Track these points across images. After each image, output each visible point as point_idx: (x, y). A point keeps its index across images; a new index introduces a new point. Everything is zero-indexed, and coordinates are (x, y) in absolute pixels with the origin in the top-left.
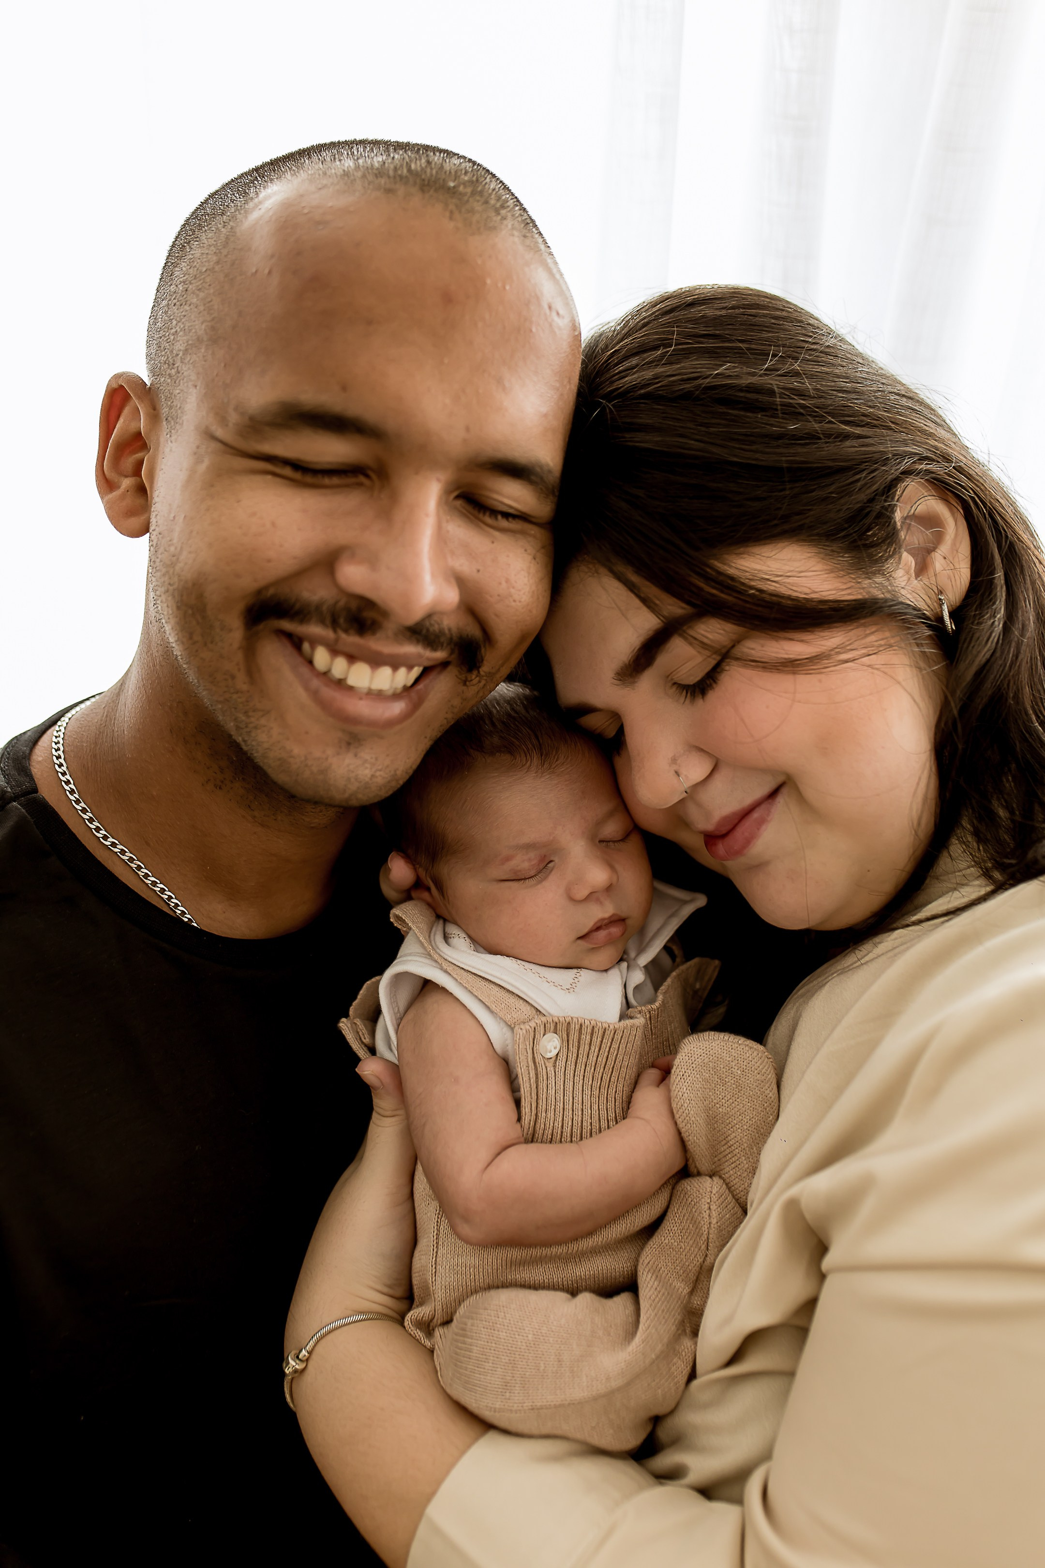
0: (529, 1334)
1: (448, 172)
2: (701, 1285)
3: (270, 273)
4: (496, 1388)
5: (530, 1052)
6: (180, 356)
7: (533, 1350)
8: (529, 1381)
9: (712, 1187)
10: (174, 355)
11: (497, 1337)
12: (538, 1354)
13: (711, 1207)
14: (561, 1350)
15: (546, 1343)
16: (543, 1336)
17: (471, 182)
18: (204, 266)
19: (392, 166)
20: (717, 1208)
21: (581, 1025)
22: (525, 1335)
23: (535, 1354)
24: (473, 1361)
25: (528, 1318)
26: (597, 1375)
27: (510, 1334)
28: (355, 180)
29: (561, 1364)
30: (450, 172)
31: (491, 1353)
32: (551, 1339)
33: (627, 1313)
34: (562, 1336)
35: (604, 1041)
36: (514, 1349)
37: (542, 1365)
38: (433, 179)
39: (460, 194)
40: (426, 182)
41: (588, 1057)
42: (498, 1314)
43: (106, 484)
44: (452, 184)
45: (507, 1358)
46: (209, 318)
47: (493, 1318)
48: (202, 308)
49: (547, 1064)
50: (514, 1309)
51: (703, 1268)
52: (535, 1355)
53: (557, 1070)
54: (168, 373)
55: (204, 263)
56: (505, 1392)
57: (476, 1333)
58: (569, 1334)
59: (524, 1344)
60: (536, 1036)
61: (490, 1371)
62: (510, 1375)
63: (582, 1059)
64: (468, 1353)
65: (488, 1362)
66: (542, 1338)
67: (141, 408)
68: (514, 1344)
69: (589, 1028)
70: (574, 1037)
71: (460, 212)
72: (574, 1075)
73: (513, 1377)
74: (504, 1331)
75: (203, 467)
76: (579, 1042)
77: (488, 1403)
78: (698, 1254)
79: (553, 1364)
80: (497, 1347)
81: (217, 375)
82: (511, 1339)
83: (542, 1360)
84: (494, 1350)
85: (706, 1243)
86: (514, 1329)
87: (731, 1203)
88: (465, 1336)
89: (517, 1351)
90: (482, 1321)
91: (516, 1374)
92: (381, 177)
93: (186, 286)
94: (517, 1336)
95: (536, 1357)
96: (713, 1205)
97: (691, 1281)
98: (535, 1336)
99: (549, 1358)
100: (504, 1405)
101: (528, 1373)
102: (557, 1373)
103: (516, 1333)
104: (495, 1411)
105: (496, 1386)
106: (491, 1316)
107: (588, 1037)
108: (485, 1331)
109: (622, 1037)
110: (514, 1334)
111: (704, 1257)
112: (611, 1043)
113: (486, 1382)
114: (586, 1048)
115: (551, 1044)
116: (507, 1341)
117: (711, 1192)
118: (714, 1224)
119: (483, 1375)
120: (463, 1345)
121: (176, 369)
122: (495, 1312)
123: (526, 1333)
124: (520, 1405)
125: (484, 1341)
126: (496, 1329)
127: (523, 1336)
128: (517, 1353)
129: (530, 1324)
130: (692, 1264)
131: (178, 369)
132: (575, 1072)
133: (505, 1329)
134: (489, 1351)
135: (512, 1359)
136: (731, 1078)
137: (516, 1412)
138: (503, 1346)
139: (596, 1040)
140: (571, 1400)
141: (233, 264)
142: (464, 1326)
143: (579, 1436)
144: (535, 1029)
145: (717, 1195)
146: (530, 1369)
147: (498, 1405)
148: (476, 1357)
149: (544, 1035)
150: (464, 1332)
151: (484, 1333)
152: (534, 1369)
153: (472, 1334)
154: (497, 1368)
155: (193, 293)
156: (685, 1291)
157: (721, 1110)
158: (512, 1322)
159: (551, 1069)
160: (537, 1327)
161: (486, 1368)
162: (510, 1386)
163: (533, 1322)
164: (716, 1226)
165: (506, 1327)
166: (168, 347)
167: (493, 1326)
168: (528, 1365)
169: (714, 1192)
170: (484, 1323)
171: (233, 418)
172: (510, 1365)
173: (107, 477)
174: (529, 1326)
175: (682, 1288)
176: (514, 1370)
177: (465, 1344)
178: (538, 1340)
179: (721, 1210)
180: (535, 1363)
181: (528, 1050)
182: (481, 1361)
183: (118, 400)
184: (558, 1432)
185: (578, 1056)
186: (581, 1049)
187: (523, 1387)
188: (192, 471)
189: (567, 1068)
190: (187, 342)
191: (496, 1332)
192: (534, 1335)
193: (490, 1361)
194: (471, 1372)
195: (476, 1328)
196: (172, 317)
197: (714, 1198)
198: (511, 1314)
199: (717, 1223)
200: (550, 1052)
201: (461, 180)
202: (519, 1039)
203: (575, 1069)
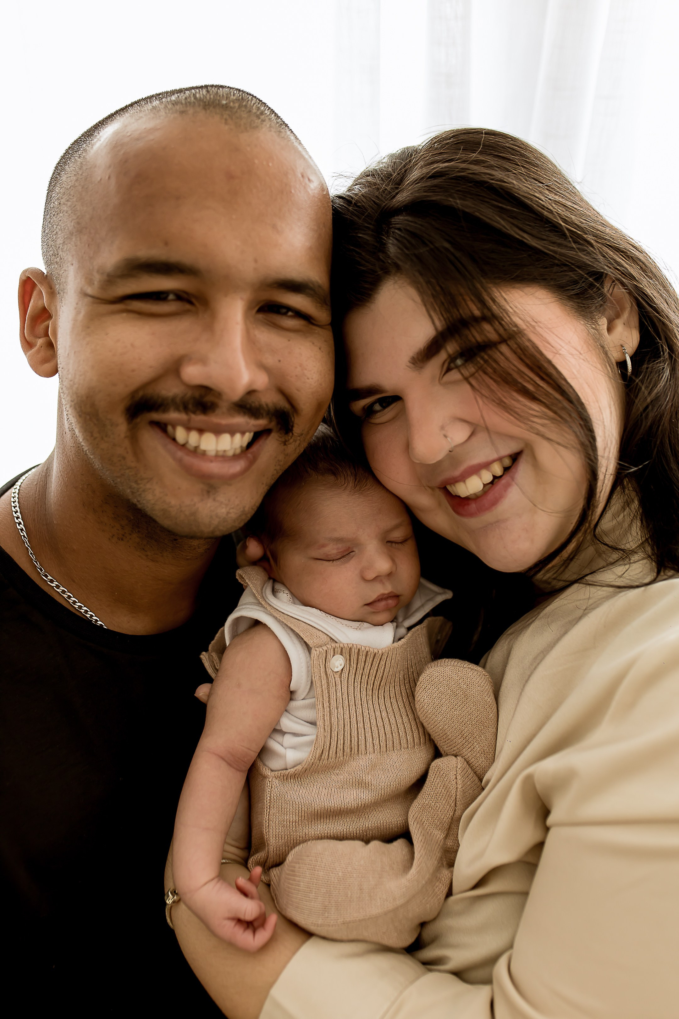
0: (339, 872)
1: (221, 96)
2: (452, 832)
3: (109, 178)
4: (318, 910)
5: (322, 667)
6: (60, 247)
7: (342, 883)
8: (340, 905)
9: (457, 764)
10: (57, 248)
11: (317, 876)
12: (346, 886)
13: (457, 777)
14: (362, 882)
15: (351, 877)
16: (349, 873)
17: (238, 100)
18: (69, 184)
19: (184, 98)
20: (462, 778)
21: (359, 650)
22: (336, 873)
23: (344, 885)
24: (301, 892)
25: (338, 861)
26: (387, 898)
27: (326, 873)
28: (160, 110)
29: (362, 892)
30: (223, 95)
31: (314, 887)
32: (355, 875)
33: (403, 853)
34: (362, 872)
35: (375, 660)
36: (329, 883)
37: (349, 893)
38: (212, 100)
39: (231, 107)
40: (207, 103)
41: (363, 669)
42: (317, 859)
43: (27, 344)
44: (224, 102)
45: (325, 889)
46: (75, 218)
47: (314, 862)
48: (70, 212)
49: (335, 676)
50: (327, 855)
51: (453, 820)
52: (344, 887)
53: (342, 680)
54: (55, 261)
55: (69, 183)
56: (325, 913)
57: (302, 873)
58: (366, 870)
59: (336, 879)
60: (328, 656)
61: (313, 899)
62: (328, 901)
63: (360, 671)
64: (297, 887)
65: (312, 893)
66: (348, 874)
67: (43, 289)
68: (329, 880)
69: (364, 652)
70: (354, 657)
71: (232, 119)
72: (354, 682)
73: (330, 902)
74: (322, 871)
75: (81, 316)
76: (358, 660)
77: (313, 921)
78: (450, 809)
79: (357, 892)
80: (317, 882)
81: (84, 253)
82: (327, 876)
83: (349, 890)
84: (316, 884)
85: (454, 802)
86: (329, 869)
87: (470, 774)
88: (294, 875)
89: (331, 884)
90: (306, 864)
91: (331, 900)
92: (177, 105)
93: (59, 201)
94: (331, 874)
95: (345, 888)
96: (458, 776)
97: (445, 829)
98: (343, 874)
99: (354, 888)
100: (324, 922)
101: (340, 899)
102: (360, 898)
103: (331, 872)
104: (318, 926)
105: (318, 909)
106: (312, 861)
107: (364, 657)
108: (308, 872)
109: (387, 657)
110: (329, 873)
111: (453, 811)
112: (380, 661)
113: (311, 907)
114: (362, 664)
115: (338, 662)
116: (324, 878)
117: (457, 767)
118: (460, 789)
119: (309, 902)
120: (294, 882)
121: (59, 257)
122: (315, 858)
123: (337, 872)
124: (335, 921)
125: (308, 879)
126: (316, 870)
127: (335, 874)
128: (332, 886)
129: (340, 865)
130: (446, 817)
131: (60, 257)
132: (354, 680)
133: (322, 869)
134: (312, 885)
135: (328, 890)
136: (460, 691)
137: (332, 926)
138: (322, 881)
139: (369, 659)
140: (370, 916)
141: (86, 179)
142: (293, 869)
143: (375, 939)
144: (326, 651)
145: (461, 769)
146: (341, 896)
147: (320, 922)
148: (303, 889)
149: (333, 656)
150: (294, 873)
151: (308, 873)
152: (344, 896)
153: (299, 874)
154: (318, 896)
155: (64, 204)
156: (441, 836)
157: (455, 712)
158: (327, 864)
159: (338, 679)
160: (345, 867)
161: (311, 897)
162: (328, 909)
163: (341, 864)
164: (461, 790)
165: (323, 868)
166: (53, 244)
167: (314, 868)
168: (340, 894)
169: (459, 767)
170: (307, 866)
171: (97, 278)
172: (328, 894)
173: (28, 340)
174: (339, 866)
175: (439, 835)
176: (330, 898)
177: (295, 881)
178: (346, 876)
179: (464, 779)
180: (344, 892)
181: (321, 665)
182: (307, 892)
183: (28, 288)
184: (361, 937)
185: (356, 669)
186: (359, 665)
187: (337, 909)
188: (75, 320)
189: (349, 678)
190: (64, 237)
191: (316, 872)
192: (343, 872)
193: (314, 892)
194: (300, 900)
195: (302, 870)
196: (53, 224)
197: (459, 772)
198: (326, 859)
199: (462, 788)
200: (337, 668)
201: (230, 99)
202: (314, 657)
203: (355, 678)
